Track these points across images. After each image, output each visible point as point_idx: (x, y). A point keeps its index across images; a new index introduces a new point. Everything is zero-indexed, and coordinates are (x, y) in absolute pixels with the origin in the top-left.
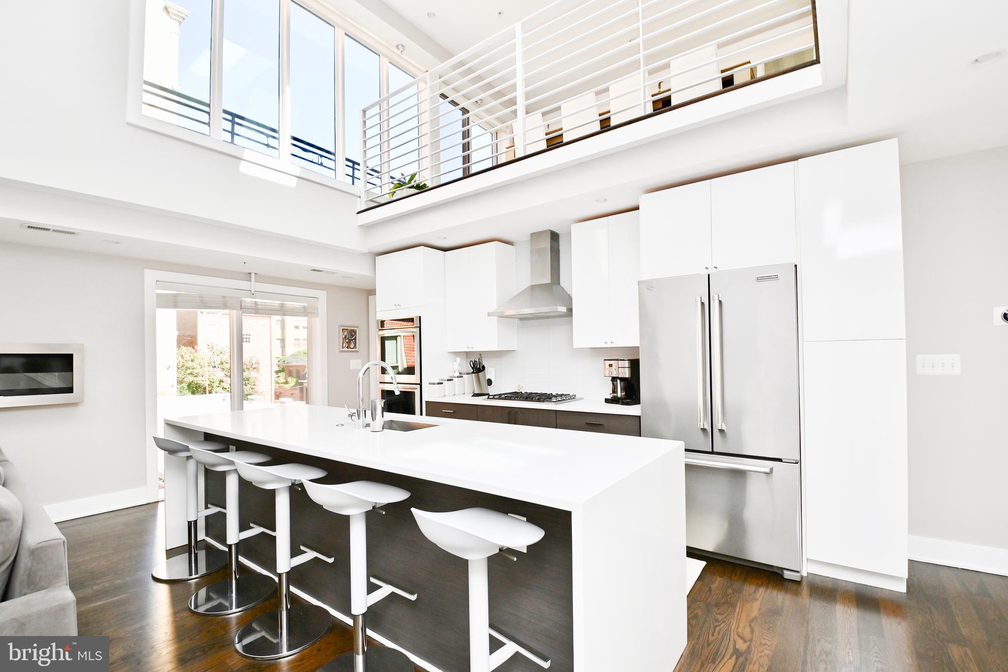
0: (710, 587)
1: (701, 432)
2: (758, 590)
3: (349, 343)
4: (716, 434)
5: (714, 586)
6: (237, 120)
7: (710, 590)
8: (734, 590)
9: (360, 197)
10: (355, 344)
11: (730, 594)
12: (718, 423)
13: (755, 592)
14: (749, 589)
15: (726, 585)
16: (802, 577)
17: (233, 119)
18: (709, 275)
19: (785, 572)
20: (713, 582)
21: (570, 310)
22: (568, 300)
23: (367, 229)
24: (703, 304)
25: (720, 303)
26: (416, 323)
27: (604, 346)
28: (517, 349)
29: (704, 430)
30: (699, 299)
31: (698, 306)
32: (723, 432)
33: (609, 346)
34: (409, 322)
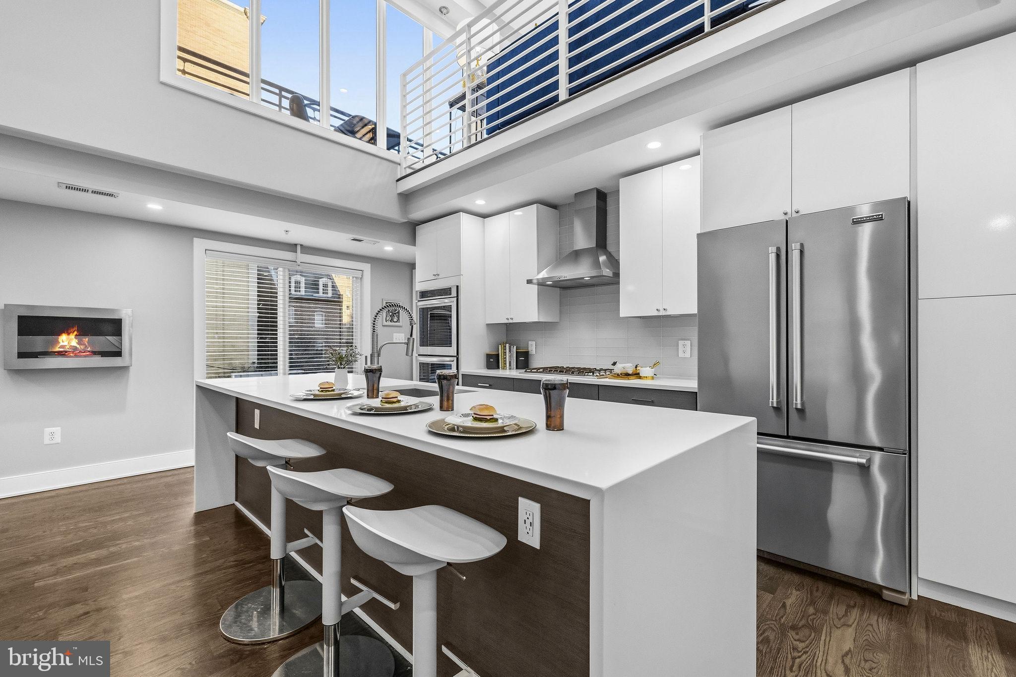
0: (784, 603)
1: (774, 411)
2: (850, 612)
3: (392, 316)
4: (793, 415)
5: (789, 602)
7: (784, 606)
8: (817, 610)
9: (400, 164)
10: (399, 318)
11: (812, 615)
12: (796, 401)
13: (846, 615)
14: (836, 610)
15: (806, 601)
16: (911, 601)
18: (787, 221)
19: (885, 592)
20: (788, 597)
21: (617, 275)
23: (406, 198)
24: (778, 256)
25: (802, 252)
26: (454, 293)
27: (656, 313)
28: (559, 321)
29: (777, 409)
30: (774, 249)
31: (772, 258)
32: (801, 411)
33: (661, 314)
34: (446, 292)
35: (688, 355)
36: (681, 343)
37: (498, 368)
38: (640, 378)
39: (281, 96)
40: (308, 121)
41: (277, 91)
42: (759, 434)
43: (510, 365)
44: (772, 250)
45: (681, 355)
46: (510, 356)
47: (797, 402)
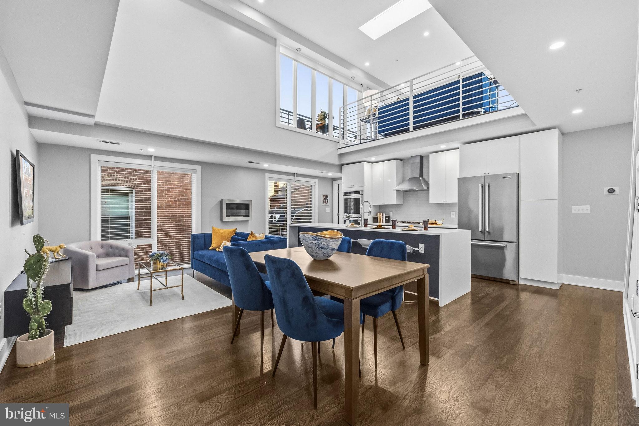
1: (480, 232)
3: (326, 201)
4: (487, 234)
6: (290, 114)
9: (339, 143)
10: (328, 202)
16: (518, 285)
17: (289, 113)
18: (485, 176)
19: (511, 281)
21: (428, 188)
22: (427, 184)
23: (341, 155)
24: (482, 187)
25: (489, 186)
26: (361, 193)
27: (443, 202)
28: (402, 203)
29: (482, 232)
30: (481, 185)
31: (480, 187)
32: (489, 232)
33: (445, 202)
34: (358, 193)
35: (454, 217)
36: (452, 213)
37: (378, 222)
38: (437, 225)
39: (289, 115)
40: (306, 130)
41: (287, 113)
42: (472, 240)
43: (383, 221)
44: (480, 185)
45: (452, 217)
46: (383, 218)
47: (487, 230)
